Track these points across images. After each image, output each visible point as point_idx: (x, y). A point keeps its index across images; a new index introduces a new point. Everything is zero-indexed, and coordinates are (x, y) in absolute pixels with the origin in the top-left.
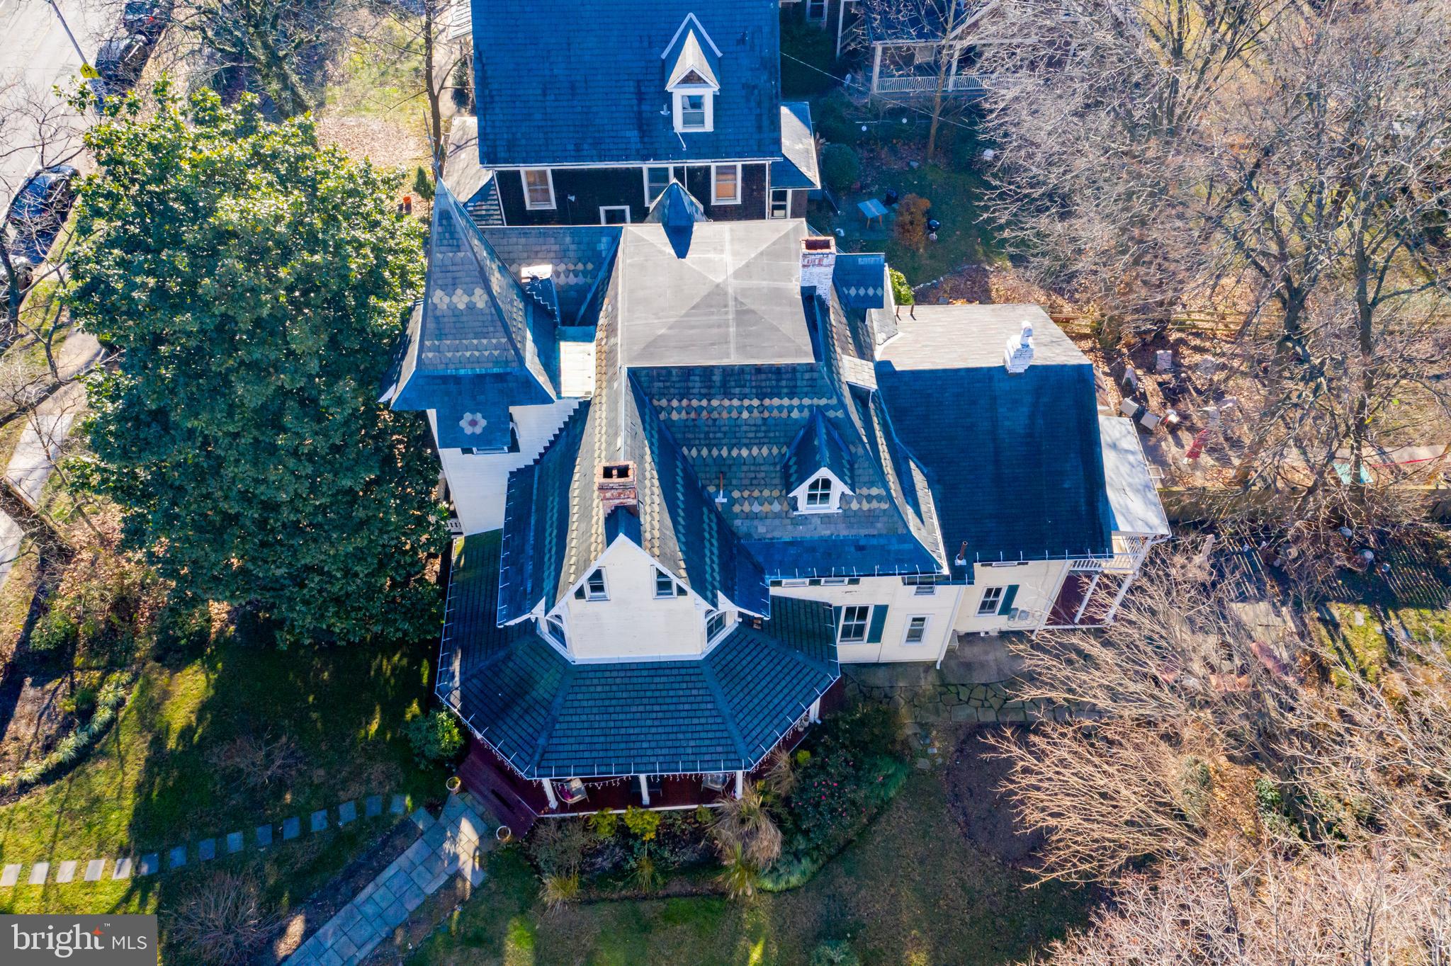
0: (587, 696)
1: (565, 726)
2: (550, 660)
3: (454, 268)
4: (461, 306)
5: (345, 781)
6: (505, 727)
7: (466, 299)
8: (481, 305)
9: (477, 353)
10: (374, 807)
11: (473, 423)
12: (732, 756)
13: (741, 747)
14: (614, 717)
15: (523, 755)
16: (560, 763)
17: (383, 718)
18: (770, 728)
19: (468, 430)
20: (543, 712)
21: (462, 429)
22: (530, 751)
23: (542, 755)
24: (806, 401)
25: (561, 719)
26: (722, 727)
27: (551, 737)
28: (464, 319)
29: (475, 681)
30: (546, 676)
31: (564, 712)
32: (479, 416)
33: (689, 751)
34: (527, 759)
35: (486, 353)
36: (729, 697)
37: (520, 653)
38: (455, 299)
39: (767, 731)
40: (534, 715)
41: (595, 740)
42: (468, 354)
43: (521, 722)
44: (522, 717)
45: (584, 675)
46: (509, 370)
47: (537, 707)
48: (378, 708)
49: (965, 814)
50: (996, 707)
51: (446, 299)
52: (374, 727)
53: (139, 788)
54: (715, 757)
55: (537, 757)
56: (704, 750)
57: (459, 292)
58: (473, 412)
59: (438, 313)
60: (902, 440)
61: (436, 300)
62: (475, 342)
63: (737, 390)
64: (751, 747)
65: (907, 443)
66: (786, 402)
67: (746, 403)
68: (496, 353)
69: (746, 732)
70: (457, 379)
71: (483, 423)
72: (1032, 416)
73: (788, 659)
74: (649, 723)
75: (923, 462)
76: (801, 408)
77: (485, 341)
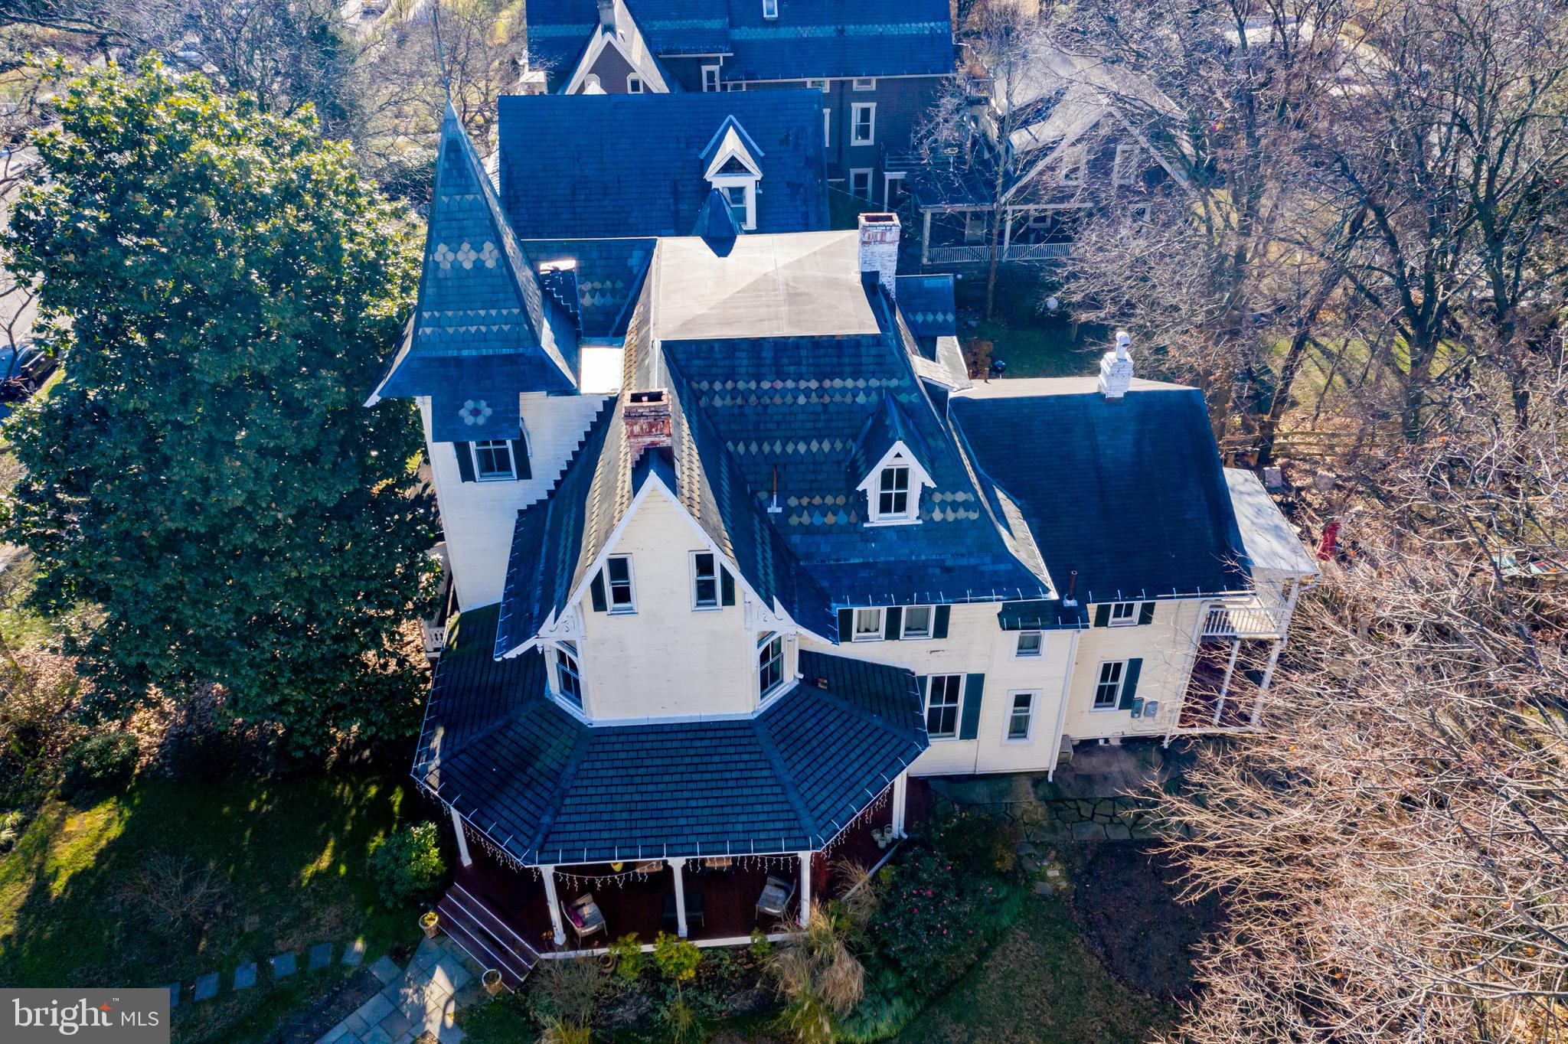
0: (607, 764)
1: (577, 800)
2: (560, 725)
3: (461, 216)
4: (468, 265)
6: (499, 807)
7: (473, 255)
8: (490, 264)
9: (483, 329)
10: (322, 958)
11: (476, 412)
12: (796, 833)
13: (807, 821)
14: (643, 788)
15: (522, 838)
16: (569, 846)
18: (845, 800)
19: (469, 420)
20: (550, 785)
21: (462, 419)
22: (531, 833)
23: (546, 837)
24: (874, 383)
25: (572, 792)
26: (781, 798)
27: (558, 813)
28: (471, 282)
29: (463, 757)
30: (554, 743)
31: (578, 783)
32: (483, 404)
33: (739, 827)
34: (526, 843)
35: (495, 328)
36: (789, 764)
37: (522, 720)
38: (460, 256)
39: (840, 805)
40: (539, 789)
41: (617, 816)
42: (473, 329)
43: (520, 799)
44: (521, 793)
45: (604, 739)
46: (521, 350)
47: (542, 780)
50: (1129, 822)
51: (451, 256)
54: (772, 835)
55: (539, 839)
56: (758, 826)
57: (466, 246)
58: (476, 399)
59: (441, 275)
60: (988, 472)
61: (438, 257)
62: (482, 313)
63: (792, 369)
64: (821, 823)
66: (850, 383)
67: (803, 384)
68: (506, 328)
69: (812, 805)
70: (458, 361)
71: (488, 412)
73: (863, 724)
74: (687, 794)
75: (1013, 493)
76: (868, 391)
77: (494, 312)
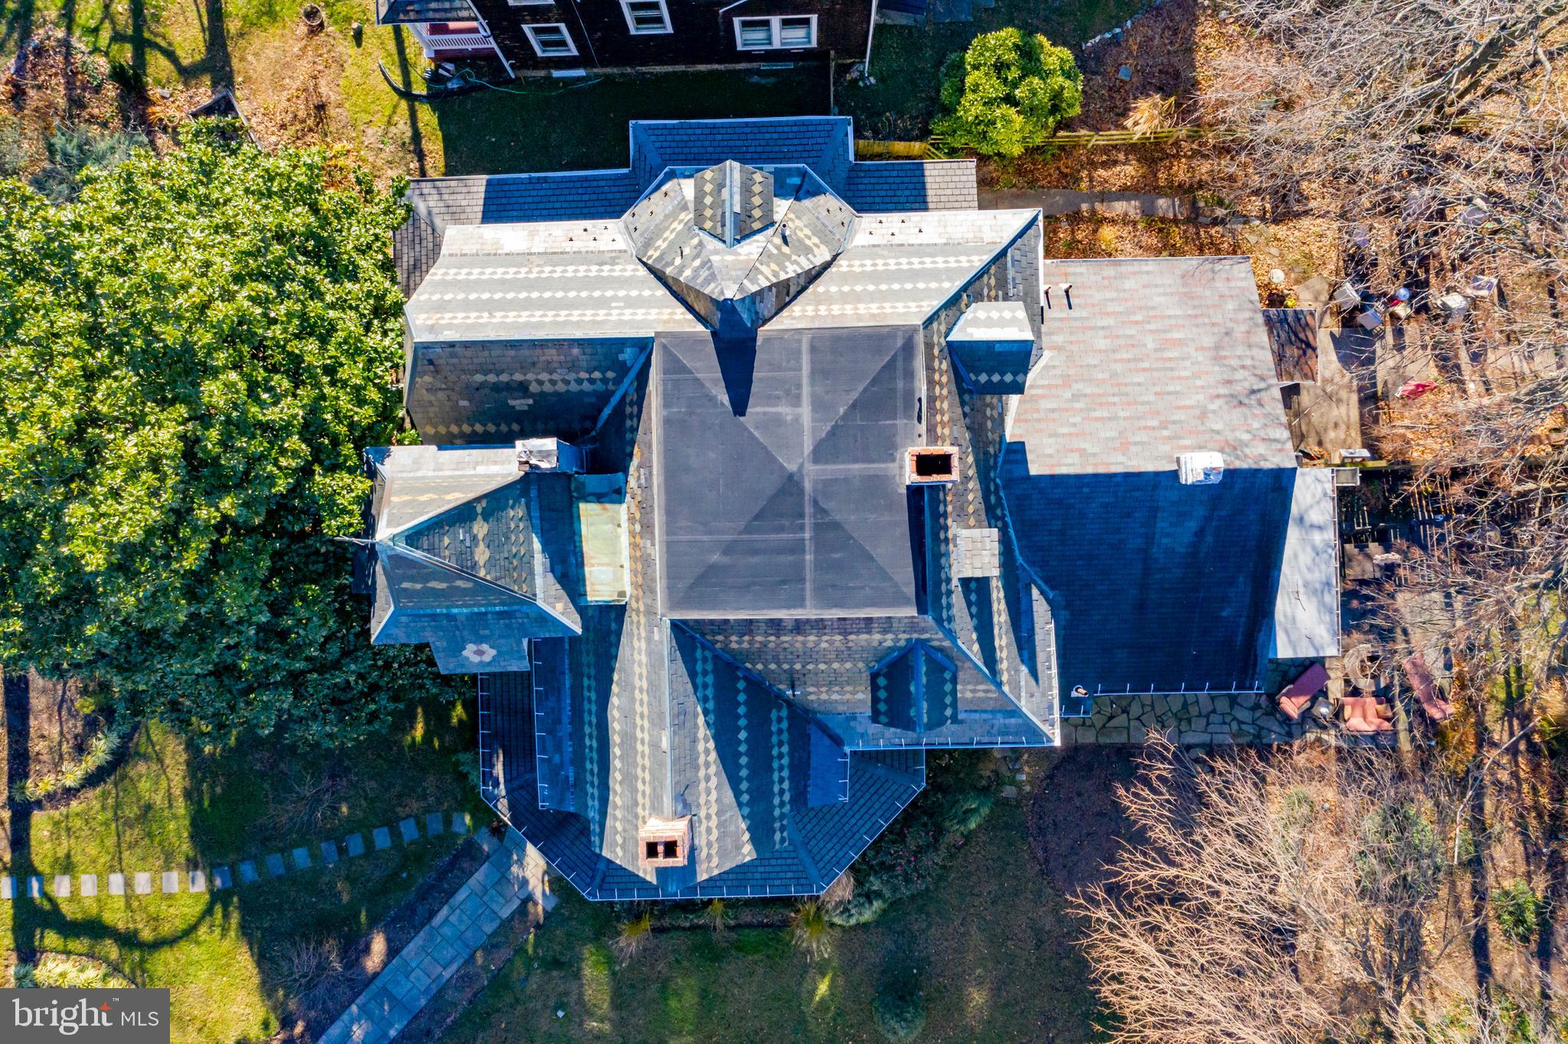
5: (400, 796)
6: (560, 845)
10: (435, 825)
12: (803, 881)
13: (813, 872)
16: (622, 886)
17: (427, 723)
18: (845, 849)
22: (590, 873)
23: (603, 880)
24: (903, 636)
26: (793, 855)
33: (758, 876)
34: (588, 880)
36: (800, 826)
39: (841, 854)
48: (420, 710)
49: (1045, 850)
50: (1099, 725)
52: (419, 732)
53: (188, 794)
54: (784, 882)
55: (598, 880)
56: (774, 875)
58: (477, 644)
60: (1027, 562)
63: (814, 631)
64: (824, 872)
65: (1032, 563)
66: (877, 637)
67: (825, 638)
69: (817, 858)
72: (1200, 533)
73: (867, 776)
75: (1051, 582)
76: (896, 640)
